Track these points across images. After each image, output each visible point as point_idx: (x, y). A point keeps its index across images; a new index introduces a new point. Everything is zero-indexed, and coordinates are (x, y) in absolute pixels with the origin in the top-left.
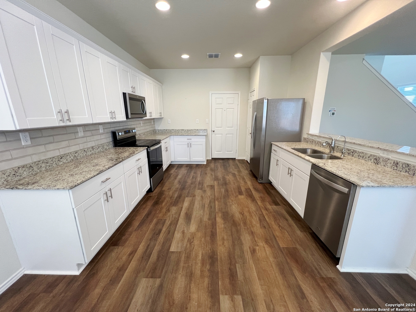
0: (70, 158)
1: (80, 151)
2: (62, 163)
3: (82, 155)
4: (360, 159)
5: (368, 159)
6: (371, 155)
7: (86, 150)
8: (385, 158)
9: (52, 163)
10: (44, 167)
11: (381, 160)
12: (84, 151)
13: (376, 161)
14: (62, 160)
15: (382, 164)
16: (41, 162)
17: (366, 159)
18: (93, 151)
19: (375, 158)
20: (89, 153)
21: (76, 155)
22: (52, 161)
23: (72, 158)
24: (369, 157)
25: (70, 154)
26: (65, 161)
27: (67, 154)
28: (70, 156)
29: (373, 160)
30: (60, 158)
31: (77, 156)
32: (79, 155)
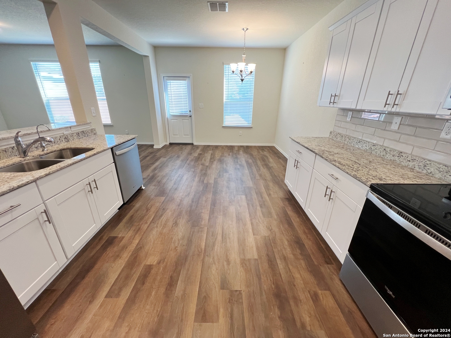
0: (366, 147)
1: (379, 147)
2: (357, 146)
3: (379, 152)
4: (52, 146)
5: (60, 142)
6: (60, 136)
7: (388, 150)
8: (70, 134)
9: (352, 142)
10: (347, 141)
11: (69, 137)
12: (384, 149)
13: (67, 140)
14: (359, 144)
15: (71, 139)
16: (347, 137)
17: (58, 143)
18: (397, 158)
19: (64, 137)
20: (389, 157)
21: (372, 147)
22: (353, 140)
23: (367, 149)
24: (60, 139)
25: (367, 143)
26: (360, 147)
27: (365, 142)
28: (367, 145)
29: (63, 140)
30: (358, 141)
31: (372, 149)
32: (376, 150)
